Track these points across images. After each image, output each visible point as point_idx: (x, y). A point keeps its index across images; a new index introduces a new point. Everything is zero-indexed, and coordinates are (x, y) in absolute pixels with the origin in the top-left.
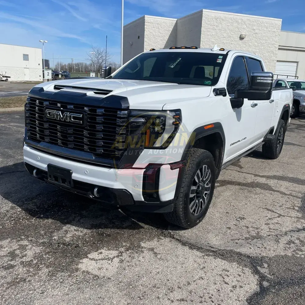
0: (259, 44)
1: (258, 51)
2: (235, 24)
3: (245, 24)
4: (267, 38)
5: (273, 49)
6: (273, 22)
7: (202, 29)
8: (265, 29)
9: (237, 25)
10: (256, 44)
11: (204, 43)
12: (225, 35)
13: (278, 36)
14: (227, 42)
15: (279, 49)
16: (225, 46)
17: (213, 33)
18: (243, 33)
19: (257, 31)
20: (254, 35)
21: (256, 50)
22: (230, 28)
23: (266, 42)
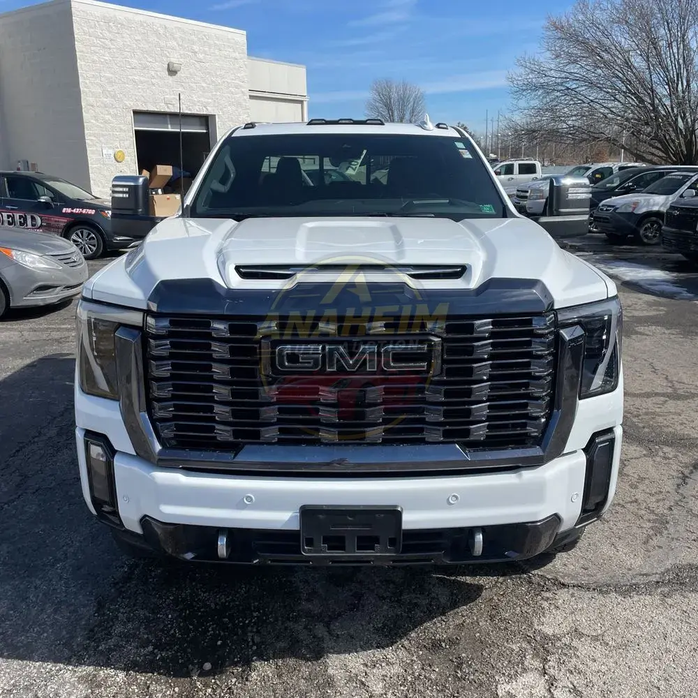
0: (211, 86)
1: (210, 101)
2: (153, 38)
3: (175, 39)
4: (223, 72)
5: (240, 97)
6: (230, 36)
7: (78, 46)
8: (217, 52)
9: (156, 39)
10: (204, 85)
11: (87, 81)
12: (134, 62)
13: (245, 68)
14: (142, 79)
15: (251, 97)
16: (140, 90)
17: (107, 58)
18: (173, 60)
19: (201, 56)
20: (198, 66)
21: (206, 100)
22: (142, 45)
23: (224, 82)
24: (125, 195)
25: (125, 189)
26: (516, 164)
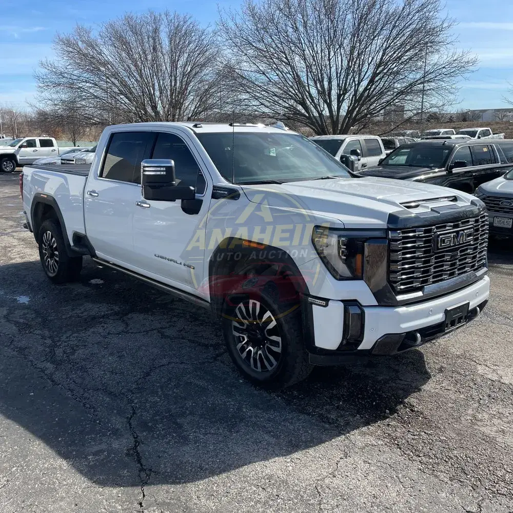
24: (162, 173)
25: (162, 169)
26: (37, 140)
